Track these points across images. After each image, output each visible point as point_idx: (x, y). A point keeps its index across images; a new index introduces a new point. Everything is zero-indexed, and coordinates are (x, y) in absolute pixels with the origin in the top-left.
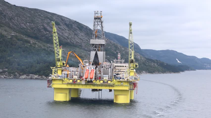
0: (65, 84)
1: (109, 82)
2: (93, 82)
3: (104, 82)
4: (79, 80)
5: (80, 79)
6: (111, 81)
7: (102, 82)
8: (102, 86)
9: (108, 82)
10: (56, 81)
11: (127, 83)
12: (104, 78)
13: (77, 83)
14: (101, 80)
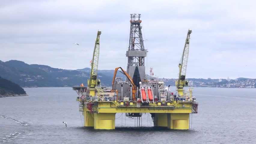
0: (115, 108)
1: (169, 104)
2: (149, 105)
3: (162, 104)
4: (132, 103)
5: (133, 101)
6: (171, 103)
7: (159, 104)
8: (160, 109)
9: (167, 104)
10: (102, 104)
11: (189, 105)
12: (162, 100)
13: (130, 106)
14: (159, 102)
